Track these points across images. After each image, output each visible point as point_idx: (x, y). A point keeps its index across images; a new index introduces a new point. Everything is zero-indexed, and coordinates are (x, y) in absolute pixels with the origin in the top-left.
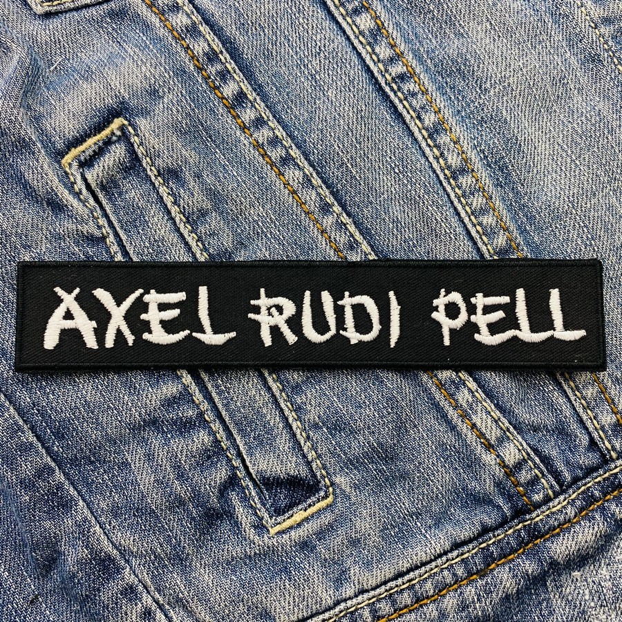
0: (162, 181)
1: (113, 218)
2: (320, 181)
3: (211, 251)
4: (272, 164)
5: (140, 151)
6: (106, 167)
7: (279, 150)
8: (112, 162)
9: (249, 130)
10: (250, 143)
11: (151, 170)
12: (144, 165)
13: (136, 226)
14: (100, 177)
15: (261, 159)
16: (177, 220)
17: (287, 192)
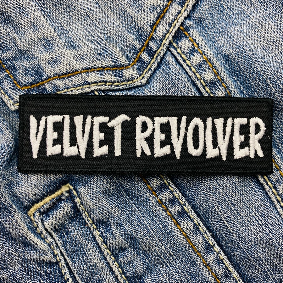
0: (95, 227)
1: (62, 250)
2: (205, 229)
3: (128, 274)
4: (172, 216)
5: (81, 208)
6: (58, 218)
7: (177, 207)
8: (61, 215)
9: (156, 192)
10: (156, 201)
11: (88, 220)
12: (84, 217)
13: (77, 255)
14: (54, 224)
15: (164, 213)
16: (105, 253)
17: (182, 236)
